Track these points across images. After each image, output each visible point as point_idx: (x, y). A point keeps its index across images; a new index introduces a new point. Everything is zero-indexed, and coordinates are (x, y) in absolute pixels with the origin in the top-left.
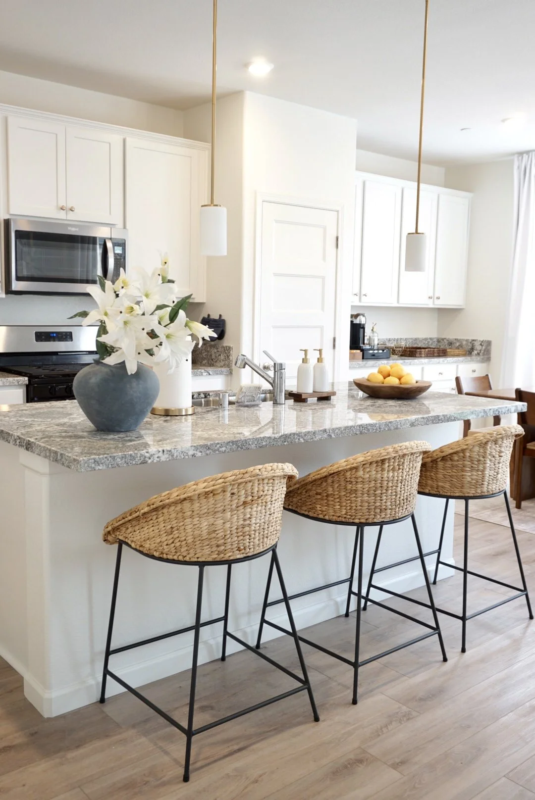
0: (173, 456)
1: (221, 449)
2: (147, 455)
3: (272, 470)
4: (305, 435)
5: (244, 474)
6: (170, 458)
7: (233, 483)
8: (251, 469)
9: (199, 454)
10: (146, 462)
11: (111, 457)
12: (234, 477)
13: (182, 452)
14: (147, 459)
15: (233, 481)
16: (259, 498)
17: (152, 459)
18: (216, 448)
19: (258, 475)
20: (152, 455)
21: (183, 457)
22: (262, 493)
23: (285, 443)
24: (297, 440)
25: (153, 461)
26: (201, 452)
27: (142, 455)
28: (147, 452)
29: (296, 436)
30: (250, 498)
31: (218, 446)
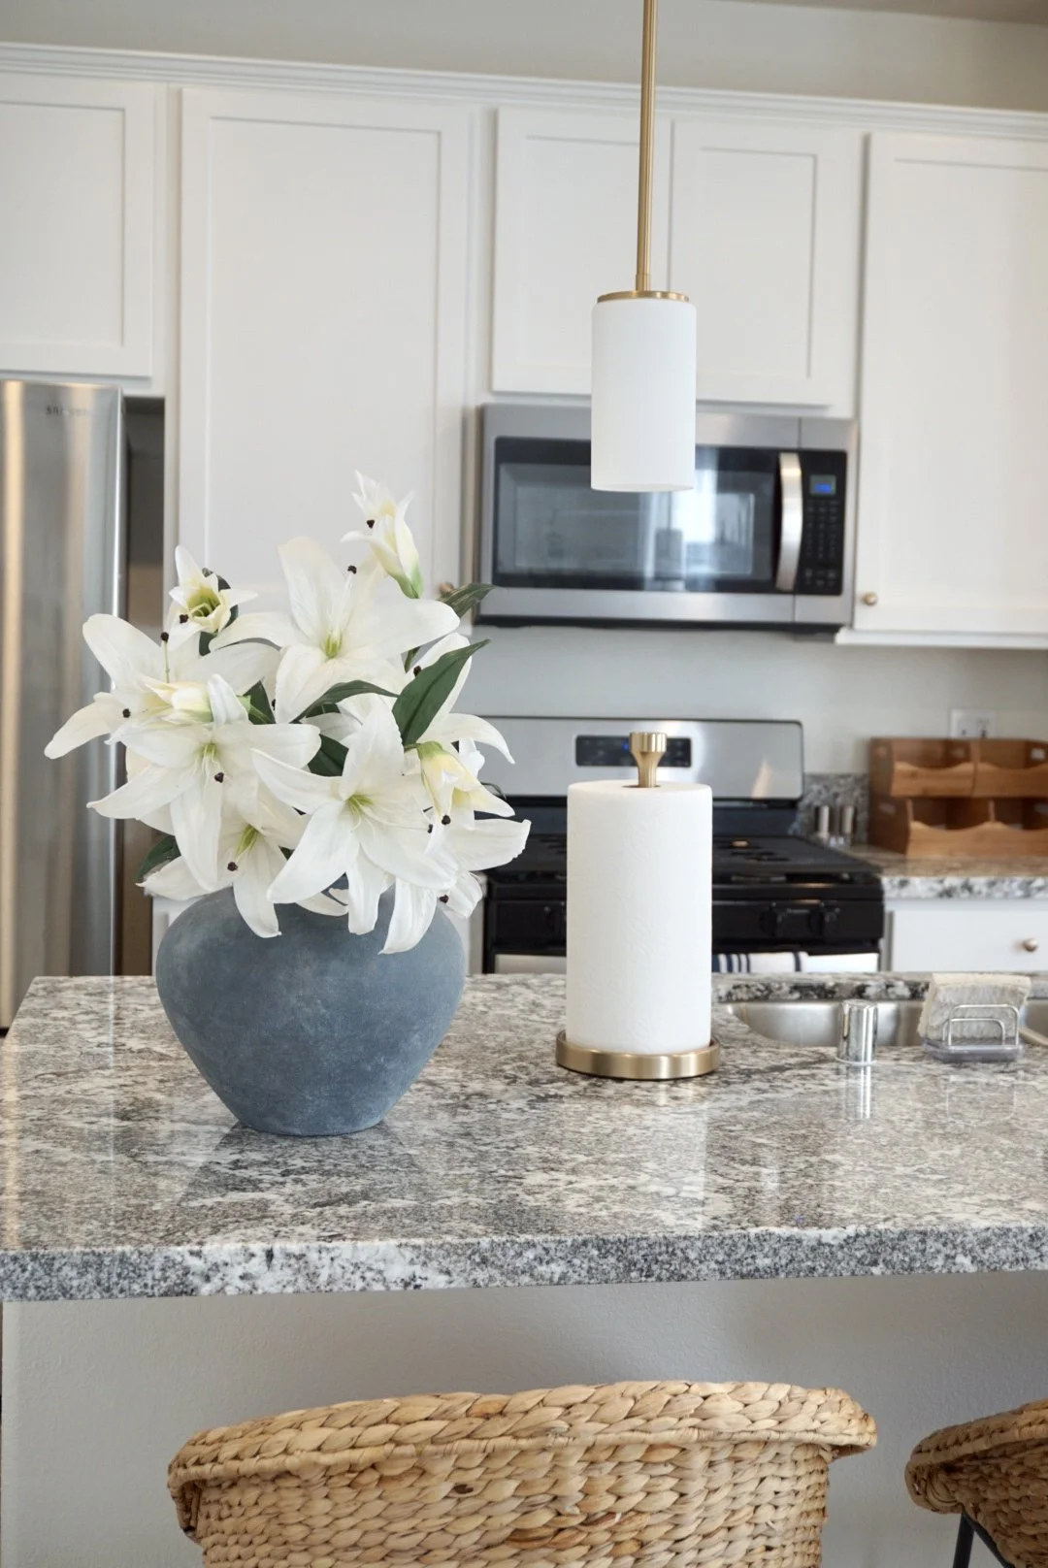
0: (312, 1276)
1: (542, 1269)
2: (195, 1263)
3: (629, 1416)
4: (986, 1243)
5: (487, 1417)
6: (302, 1283)
7: (430, 1448)
8: (529, 1399)
9: (439, 1281)
10: (192, 1292)
11: (34, 1258)
12: (436, 1426)
13: (357, 1266)
14: (195, 1280)
15: (433, 1441)
16: (590, 1521)
17: (216, 1281)
18: (519, 1263)
19: (547, 1431)
20: (216, 1267)
21: (360, 1285)
22: (609, 1501)
23: (876, 1271)
24: (939, 1262)
25: (221, 1290)
26: (448, 1273)
27: (169, 1264)
28: (198, 1254)
29: (932, 1245)
30: (544, 1517)
31: (530, 1254)
